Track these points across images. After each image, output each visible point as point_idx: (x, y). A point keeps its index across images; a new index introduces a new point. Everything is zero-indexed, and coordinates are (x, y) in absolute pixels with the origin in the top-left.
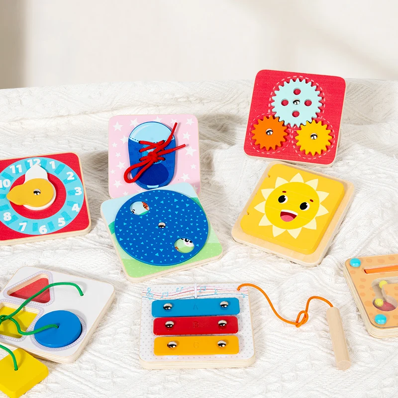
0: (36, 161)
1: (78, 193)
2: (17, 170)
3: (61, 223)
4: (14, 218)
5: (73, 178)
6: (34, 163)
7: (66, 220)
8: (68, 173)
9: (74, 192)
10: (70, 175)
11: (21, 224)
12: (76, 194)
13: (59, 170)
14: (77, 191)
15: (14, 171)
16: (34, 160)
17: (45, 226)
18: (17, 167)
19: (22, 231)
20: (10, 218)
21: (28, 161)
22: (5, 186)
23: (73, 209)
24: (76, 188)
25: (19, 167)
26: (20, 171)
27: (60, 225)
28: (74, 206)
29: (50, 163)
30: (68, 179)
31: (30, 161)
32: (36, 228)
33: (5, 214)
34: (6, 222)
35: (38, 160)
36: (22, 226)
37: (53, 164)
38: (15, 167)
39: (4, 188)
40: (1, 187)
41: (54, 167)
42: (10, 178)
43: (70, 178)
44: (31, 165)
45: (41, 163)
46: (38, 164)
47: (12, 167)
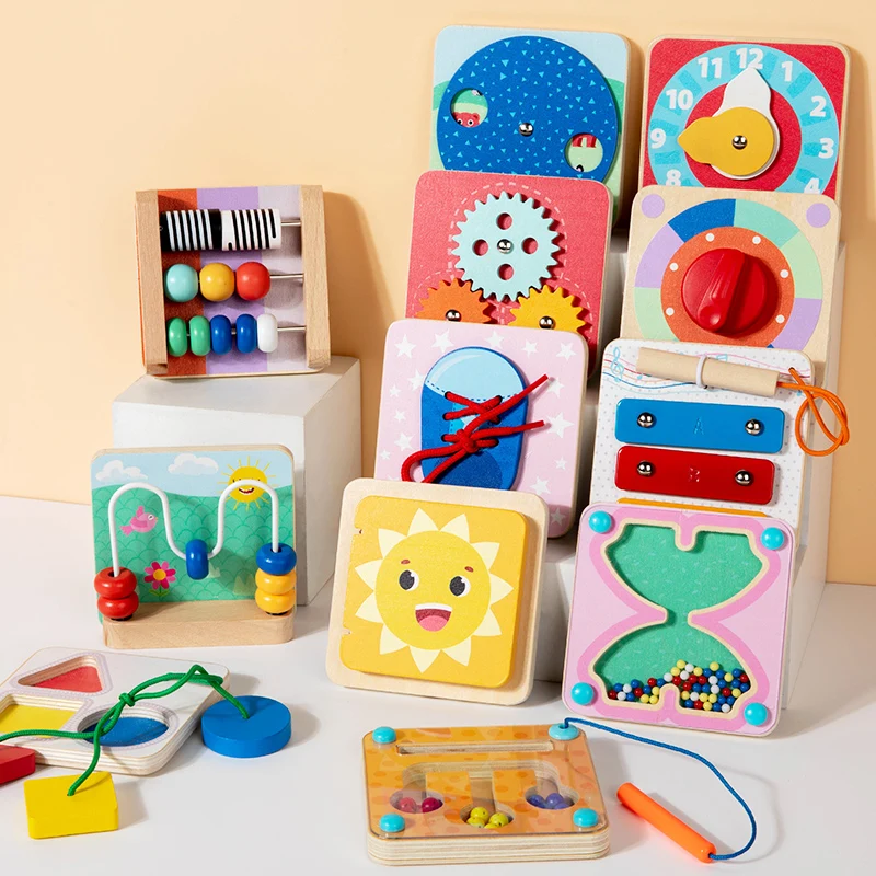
0: (755, 55)
1: (825, 152)
2: (711, 68)
5: (823, 114)
8: (814, 99)
9: (816, 149)
10: (817, 103)
12: (821, 155)
13: (795, 88)
14: (824, 148)
15: (704, 73)
16: (752, 52)
18: (713, 62)
21: (738, 52)
22: (681, 106)
23: (807, 188)
24: (822, 141)
26: (718, 75)
28: (810, 184)
29: (783, 65)
30: (812, 114)
31: (742, 51)
33: (671, 172)
35: (759, 52)
37: (790, 67)
38: (710, 62)
39: (678, 110)
40: (673, 106)
41: (788, 78)
42: (694, 88)
43: (817, 112)
44: (742, 65)
45: (761, 62)
46: (756, 65)
47: (703, 60)
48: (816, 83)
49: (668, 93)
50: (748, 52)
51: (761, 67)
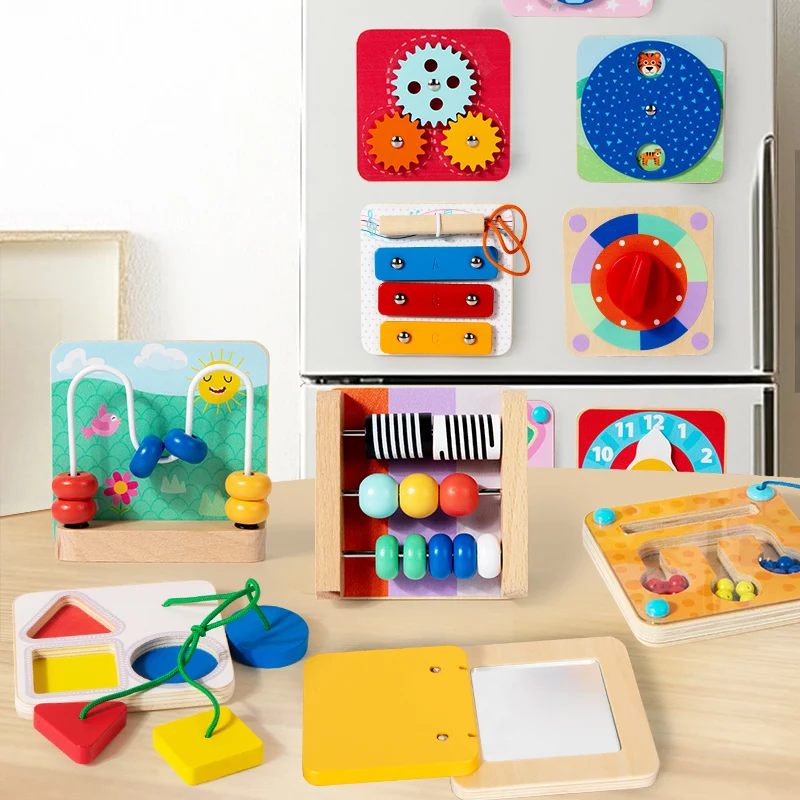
0: (658, 420)
2: (626, 430)
5: (710, 461)
6: (654, 422)
8: (703, 450)
10: (706, 454)
13: (690, 441)
15: (621, 434)
16: (656, 417)
18: (627, 425)
21: (645, 418)
22: (605, 459)
25: (630, 425)
26: (631, 434)
29: (679, 426)
30: (702, 461)
31: (648, 417)
35: (661, 418)
37: (684, 427)
38: (624, 426)
39: (602, 462)
40: (598, 459)
41: (683, 436)
42: (614, 446)
43: (706, 460)
44: (649, 427)
45: (663, 424)
46: (659, 427)
47: (619, 424)
48: (704, 438)
49: (594, 449)
50: (653, 418)
51: (662, 428)
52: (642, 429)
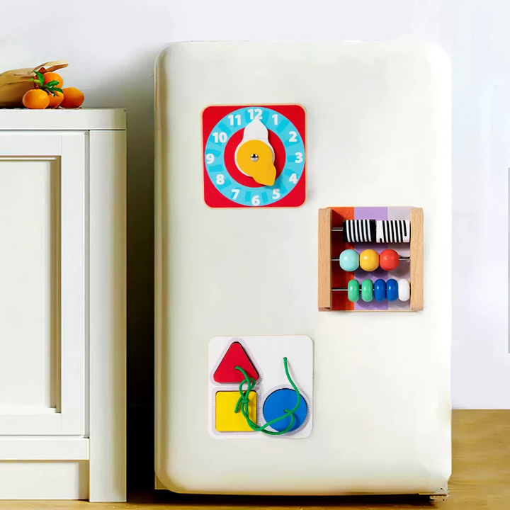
0: (258, 113)
2: (235, 120)
3: (275, 196)
4: (227, 183)
5: (296, 140)
6: (256, 114)
7: (281, 192)
8: (291, 133)
9: (294, 158)
10: (292, 135)
11: (233, 191)
12: (296, 161)
13: (281, 126)
14: (298, 158)
15: (232, 123)
16: (256, 110)
17: (258, 197)
18: (236, 117)
19: (234, 199)
20: (223, 182)
21: (249, 111)
22: (221, 141)
23: (291, 180)
24: (297, 154)
25: (238, 117)
26: (239, 123)
27: (274, 198)
28: (292, 176)
29: (273, 116)
30: (290, 141)
31: (251, 111)
32: (249, 197)
33: (218, 176)
34: (219, 185)
35: (260, 111)
36: (234, 193)
37: (276, 117)
38: (234, 117)
39: (220, 143)
40: (216, 141)
41: (276, 123)
42: (227, 131)
43: (293, 140)
44: (252, 118)
45: (262, 115)
46: (259, 117)
47: (230, 116)
48: (291, 125)
49: (213, 135)
50: (254, 111)
51: (261, 118)
52: (247, 119)
